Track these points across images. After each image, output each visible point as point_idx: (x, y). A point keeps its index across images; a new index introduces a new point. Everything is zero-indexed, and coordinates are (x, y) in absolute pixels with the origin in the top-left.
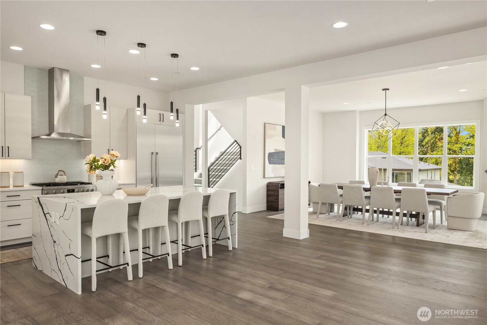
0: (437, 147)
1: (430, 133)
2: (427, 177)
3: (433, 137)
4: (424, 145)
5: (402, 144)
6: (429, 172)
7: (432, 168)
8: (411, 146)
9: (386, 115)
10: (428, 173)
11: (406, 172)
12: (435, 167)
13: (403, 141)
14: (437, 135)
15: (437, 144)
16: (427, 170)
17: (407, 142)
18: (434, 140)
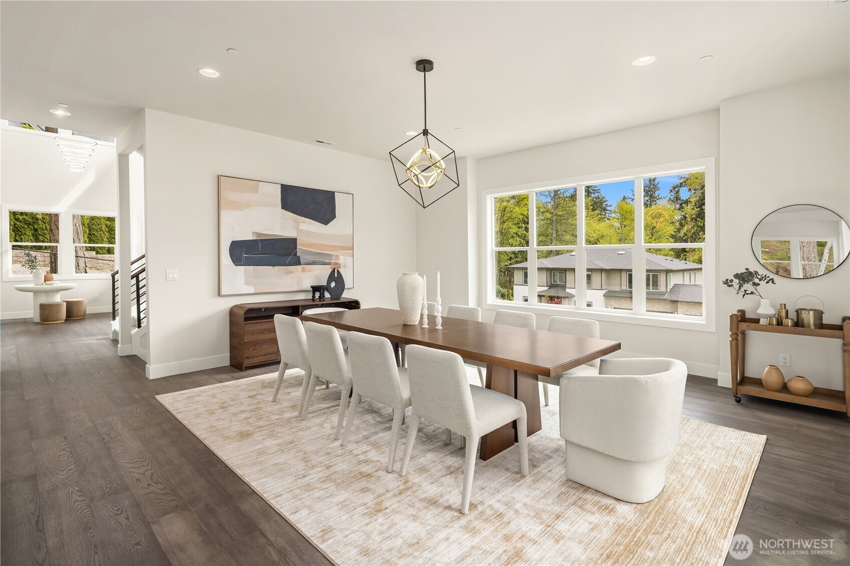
0: (700, 238)
1: (689, 219)
2: (684, 280)
3: (694, 226)
4: (682, 236)
5: (652, 235)
6: (687, 275)
7: (689, 268)
8: (665, 238)
9: (425, 132)
10: (684, 275)
11: (651, 274)
12: (696, 266)
13: (654, 231)
14: (699, 223)
15: (699, 235)
16: (684, 271)
17: (660, 233)
18: (695, 229)
